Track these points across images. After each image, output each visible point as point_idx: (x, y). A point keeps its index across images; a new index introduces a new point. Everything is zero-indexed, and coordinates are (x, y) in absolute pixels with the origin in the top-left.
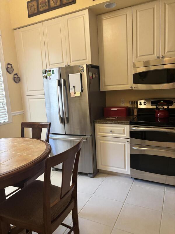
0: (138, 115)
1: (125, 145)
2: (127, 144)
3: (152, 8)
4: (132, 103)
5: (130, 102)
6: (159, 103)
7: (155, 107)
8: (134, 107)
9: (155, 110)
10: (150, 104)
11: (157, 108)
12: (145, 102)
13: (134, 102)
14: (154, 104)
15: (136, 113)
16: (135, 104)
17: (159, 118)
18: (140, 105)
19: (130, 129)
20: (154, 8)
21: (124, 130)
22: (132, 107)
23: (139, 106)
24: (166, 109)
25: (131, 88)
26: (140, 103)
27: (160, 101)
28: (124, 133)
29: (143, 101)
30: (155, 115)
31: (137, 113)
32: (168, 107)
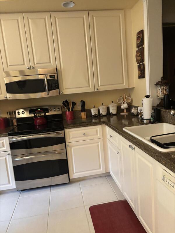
0: (18, 125)
1: (6, 159)
2: (8, 157)
3: (16, 20)
4: (10, 113)
5: (7, 112)
6: (36, 111)
7: (33, 115)
8: (13, 117)
9: (34, 118)
10: (28, 113)
11: (35, 116)
12: (23, 112)
13: (12, 112)
14: (32, 113)
15: (15, 124)
16: (13, 114)
17: (38, 125)
18: (19, 114)
19: (9, 141)
20: (18, 20)
21: (3, 143)
22: (10, 118)
23: (18, 116)
24: (43, 116)
25: (5, 98)
26: (19, 112)
27: (37, 109)
28: (3, 146)
29: (21, 111)
30: (34, 123)
31: (17, 123)
32: (45, 114)
